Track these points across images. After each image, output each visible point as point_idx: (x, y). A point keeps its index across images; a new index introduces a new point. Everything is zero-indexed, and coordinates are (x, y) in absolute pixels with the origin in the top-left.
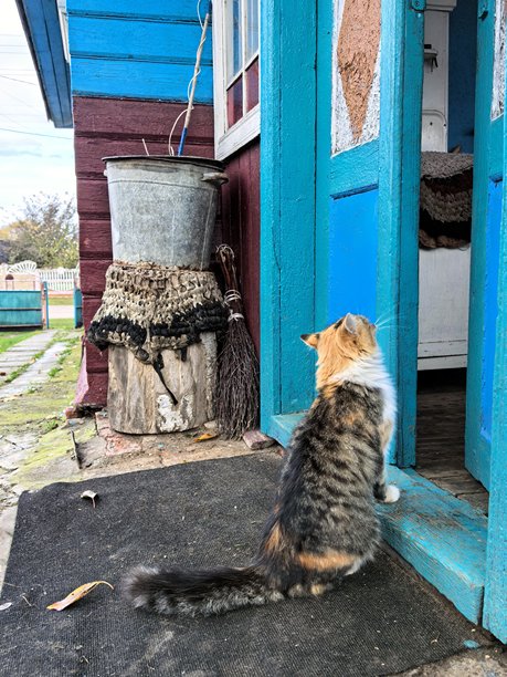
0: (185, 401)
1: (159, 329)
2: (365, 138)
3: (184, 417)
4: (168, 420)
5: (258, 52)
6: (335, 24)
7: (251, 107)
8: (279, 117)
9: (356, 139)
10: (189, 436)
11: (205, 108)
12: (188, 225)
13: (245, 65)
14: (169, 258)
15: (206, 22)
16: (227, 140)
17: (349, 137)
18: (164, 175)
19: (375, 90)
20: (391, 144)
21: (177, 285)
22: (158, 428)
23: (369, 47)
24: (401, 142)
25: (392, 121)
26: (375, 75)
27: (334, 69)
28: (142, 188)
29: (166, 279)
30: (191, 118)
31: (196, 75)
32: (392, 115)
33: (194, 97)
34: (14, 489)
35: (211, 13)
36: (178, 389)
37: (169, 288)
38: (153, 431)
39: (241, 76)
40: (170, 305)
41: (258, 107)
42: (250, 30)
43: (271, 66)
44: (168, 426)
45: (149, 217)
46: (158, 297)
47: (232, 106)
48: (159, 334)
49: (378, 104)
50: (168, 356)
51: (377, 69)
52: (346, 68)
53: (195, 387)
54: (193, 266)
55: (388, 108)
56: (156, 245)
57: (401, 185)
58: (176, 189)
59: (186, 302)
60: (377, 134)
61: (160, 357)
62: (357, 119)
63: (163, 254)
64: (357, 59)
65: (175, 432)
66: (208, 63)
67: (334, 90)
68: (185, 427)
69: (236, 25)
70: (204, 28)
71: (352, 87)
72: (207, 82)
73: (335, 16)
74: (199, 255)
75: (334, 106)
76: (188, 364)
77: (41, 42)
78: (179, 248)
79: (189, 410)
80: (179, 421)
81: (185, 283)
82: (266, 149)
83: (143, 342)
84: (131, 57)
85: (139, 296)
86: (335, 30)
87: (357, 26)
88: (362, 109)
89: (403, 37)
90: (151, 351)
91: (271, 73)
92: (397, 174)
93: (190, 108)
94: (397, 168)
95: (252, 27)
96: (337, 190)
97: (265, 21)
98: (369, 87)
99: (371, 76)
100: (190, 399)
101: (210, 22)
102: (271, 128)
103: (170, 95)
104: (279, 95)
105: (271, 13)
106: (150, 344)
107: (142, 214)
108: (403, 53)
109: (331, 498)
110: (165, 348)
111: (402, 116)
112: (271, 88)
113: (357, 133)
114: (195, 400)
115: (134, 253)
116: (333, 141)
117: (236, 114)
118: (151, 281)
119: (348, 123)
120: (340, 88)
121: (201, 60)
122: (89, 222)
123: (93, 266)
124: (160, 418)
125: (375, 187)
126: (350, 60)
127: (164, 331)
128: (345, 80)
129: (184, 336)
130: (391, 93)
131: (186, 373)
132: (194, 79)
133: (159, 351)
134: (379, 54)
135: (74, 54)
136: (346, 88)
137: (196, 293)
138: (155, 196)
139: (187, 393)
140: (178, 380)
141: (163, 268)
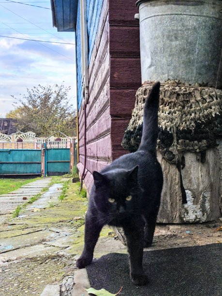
0: (204, 197)
1: (184, 134)
3: (203, 210)
4: (190, 213)
12: (208, 49)
14: (191, 77)
18: (191, 8)
21: (199, 98)
22: (181, 218)
28: (172, 20)
29: (190, 93)
36: (198, 186)
37: (193, 100)
38: (177, 221)
40: (193, 115)
44: (191, 217)
45: (178, 42)
46: (183, 107)
48: (185, 138)
50: (190, 159)
53: (211, 186)
54: (211, 83)
56: (182, 65)
58: (201, 19)
59: (206, 113)
61: (183, 158)
63: (187, 73)
65: (196, 223)
68: (204, 219)
74: (215, 74)
76: (206, 165)
78: (200, 68)
79: (207, 205)
80: (199, 214)
81: (206, 96)
83: (170, 146)
85: (167, 107)
90: (175, 152)
100: (208, 195)
106: (175, 148)
107: (171, 41)
110: (189, 151)
114: (211, 197)
115: (163, 74)
118: (178, 95)
124: (183, 211)
127: (188, 136)
129: (205, 141)
131: (204, 173)
133: (183, 152)
137: (214, 105)
138: (183, 25)
139: (205, 189)
140: (198, 178)
141: (187, 85)
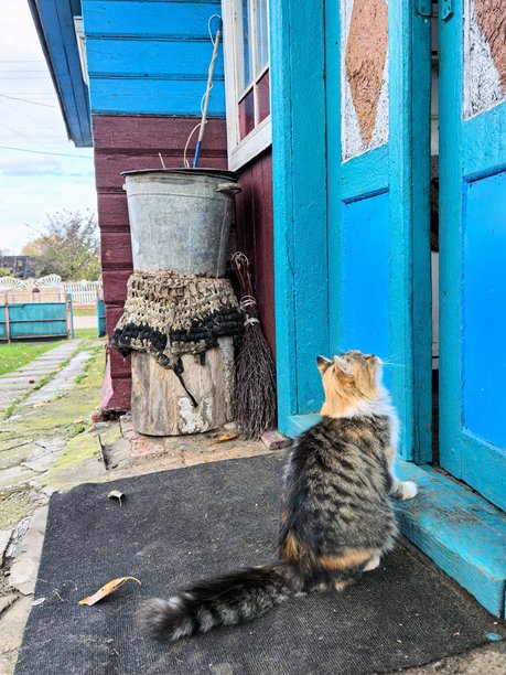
0: (205, 404)
1: (179, 335)
2: (375, 143)
3: (205, 419)
4: (189, 422)
5: (269, 65)
6: (342, 34)
7: (262, 118)
8: (290, 127)
9: (366, 145)
10: (209, 437)
11: (218, 121)
12: (204, 234)
13: (255, 78)
14: (186, 267)
15: (217, 39)
16: (240, 153)
17: (359, 143)
18: (180, 187)
19: (384, 95)
20: (401, 147)
21: (195, 293)
22: (179, 430)
23: (377, 55)
24: (411, 146)
25: (401, 126)
26: (384, 82)
27: (343, 78)
28: (159, 200)
29: (184, 287)
30: (205, 131)
31: (208, 89)
32: (401, 120)
33: (208, 112)
34: (45, 490)
35: (221, 30)
36: (198, 393)
37: (187, 295)
38: (175, 432)
39: (252, 89)
40: (188, 312)
41: (269, 118)
42: (259, 45)
43: (281, 78)
44: (190, 428)
45: (167, 228)
46: (177, 304)
47: (243, 118)
48: (179, 340)
49: (387, 110)
50: (187, 360)
51: (385, 75)
52: (354, 77)
53: (214, 390)
54: (210, 274)
55: (397, 113)
56: (174, 254)
57: (411, 188)
58: (192, 200)
59: (203, 308)
60: (386, 139)
61: (180, 361)
62: (367, 125)
63: (181, 263)
64: (365, 66)
65: (196, 434)
66: (220, 78)
67: (343, 98)
68: (205, 429)
69: (246, 41)
70: (215, 45)
71: (361, 94)
72: (219, 97)
73: (343, 25)
74: (215, 263)
75: (343, 114)
76: (207, 367)
77: (61, 66)
78: (196, 257)
79: (209, 412)
80: (200, 423)
81: (202, 290)
82: (278, 158)
83: (163, 348)
84: (146, 75)
85: (158, 304)
86: (342, 40)
87: (363, 34)
88: (372, 115)
89: (411, 43)
90: (169, 356)
91: (281, 84)
92: (408, 176)
93: (203, 122)
94: (408, 170)
95: (262, 41)
96: (348, 195)
97: (274, 35)
98: (378, 93)
99: (379, 83)
100: (209, 401)
101: (221, 39)
102: (283, 137)
103: (184, 110)
104: (290, 106)
105: (280, 26)
106: (171, 350)
107: (160, 225)
108: (411, 58)
109: (338, 497)
110: (185, 353)
111: (411, 120)
112: (281, 99)
113: (367, 138)
114: (214, 403)
115: (154, 263)
116: (344, 148)
117: (248, 125)
118: (170, 289)
119: (358, 129)
120: (349, 96)
121: (214, 75)
122: (110, 234)
123: (115, 277)
124: (181, 420)
125: (386, 190)
126: (358, 68)
127: (183, 337)
128: (355, 88)
129: (203, 341)
130: (400, 98)
131: (205, 376)
132: (207, 94)
133: (179, 355)
134: (387, 60)
135: (92, 76)
136: (355, 96)
137: (213, 299)
138: (172, 207)
139: (206, 396)
140: (198, 383)
141: (181, 276)
